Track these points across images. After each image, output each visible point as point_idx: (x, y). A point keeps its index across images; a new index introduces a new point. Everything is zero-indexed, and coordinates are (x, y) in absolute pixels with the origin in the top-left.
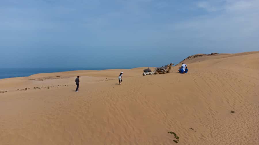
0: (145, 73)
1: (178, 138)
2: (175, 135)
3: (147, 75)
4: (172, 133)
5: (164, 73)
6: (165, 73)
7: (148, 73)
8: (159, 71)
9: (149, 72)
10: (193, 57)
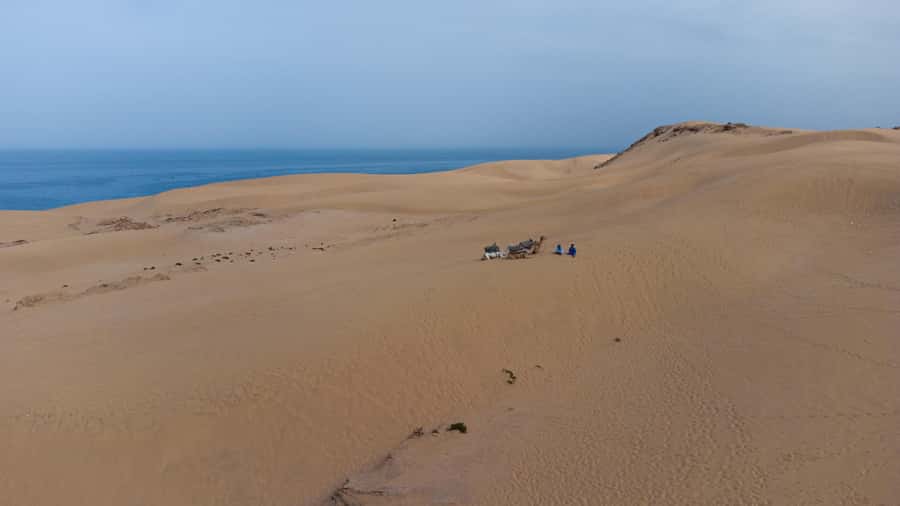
0: (487, 255)
1: (514, 378)
2: (512, 374)
3: (491, 258)
4: (508, 372)
5: (524, 257)
6: (527, 256)
7: (493, 254)
8: (515, 252)
9: (495, 251)
10: (669, 131)
